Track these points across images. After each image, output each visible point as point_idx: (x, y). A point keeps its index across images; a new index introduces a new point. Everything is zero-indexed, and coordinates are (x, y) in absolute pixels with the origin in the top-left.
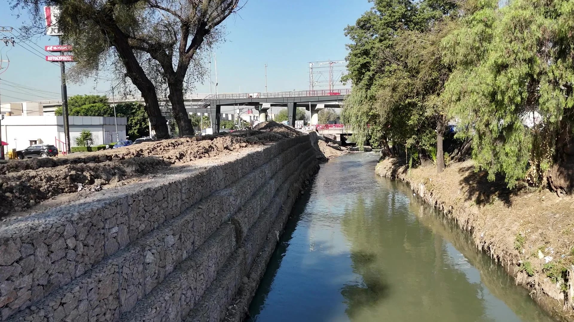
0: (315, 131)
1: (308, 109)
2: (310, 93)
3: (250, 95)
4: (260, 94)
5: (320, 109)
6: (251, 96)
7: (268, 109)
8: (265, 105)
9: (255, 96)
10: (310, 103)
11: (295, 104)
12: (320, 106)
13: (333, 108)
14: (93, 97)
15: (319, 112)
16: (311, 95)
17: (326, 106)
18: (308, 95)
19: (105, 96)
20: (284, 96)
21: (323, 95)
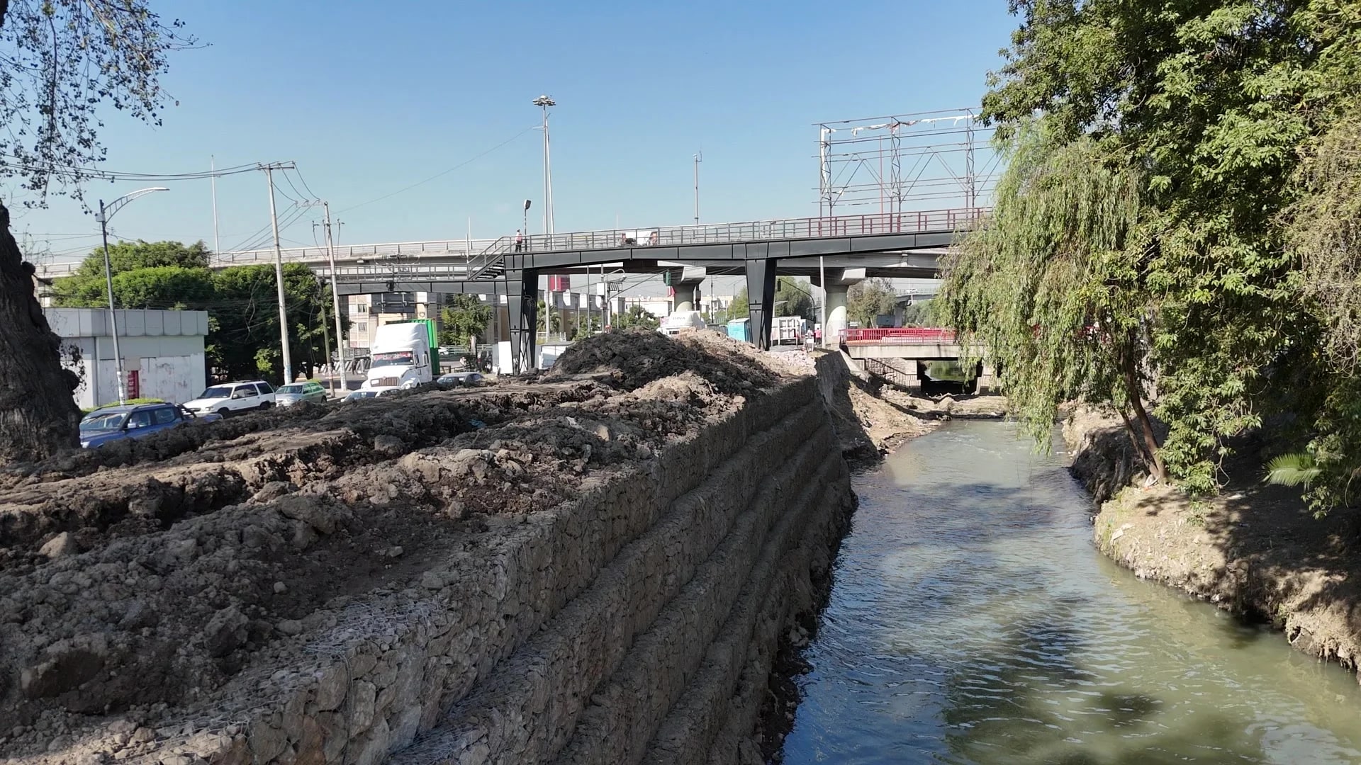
0: (836, 348)
1: (816, 281)
2: (820, 227)
3: (630, 235)
4: (657, 232)
5: (854, 282)
6: (630, 241)
7: (700, 280)
8: (690, 272)
9: (642, 239)
10: (822, 264)
11: (771, 263)
12: (854, 273)
13: (887, 279)
14: (158, 248)
15: (850, 289)
16: (826, 234)
17: (871, 273)
18: (815, 234)
19: (199, 246)
20: (735, 239)
21: (867, 232)
